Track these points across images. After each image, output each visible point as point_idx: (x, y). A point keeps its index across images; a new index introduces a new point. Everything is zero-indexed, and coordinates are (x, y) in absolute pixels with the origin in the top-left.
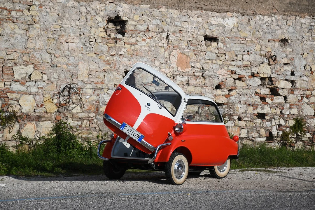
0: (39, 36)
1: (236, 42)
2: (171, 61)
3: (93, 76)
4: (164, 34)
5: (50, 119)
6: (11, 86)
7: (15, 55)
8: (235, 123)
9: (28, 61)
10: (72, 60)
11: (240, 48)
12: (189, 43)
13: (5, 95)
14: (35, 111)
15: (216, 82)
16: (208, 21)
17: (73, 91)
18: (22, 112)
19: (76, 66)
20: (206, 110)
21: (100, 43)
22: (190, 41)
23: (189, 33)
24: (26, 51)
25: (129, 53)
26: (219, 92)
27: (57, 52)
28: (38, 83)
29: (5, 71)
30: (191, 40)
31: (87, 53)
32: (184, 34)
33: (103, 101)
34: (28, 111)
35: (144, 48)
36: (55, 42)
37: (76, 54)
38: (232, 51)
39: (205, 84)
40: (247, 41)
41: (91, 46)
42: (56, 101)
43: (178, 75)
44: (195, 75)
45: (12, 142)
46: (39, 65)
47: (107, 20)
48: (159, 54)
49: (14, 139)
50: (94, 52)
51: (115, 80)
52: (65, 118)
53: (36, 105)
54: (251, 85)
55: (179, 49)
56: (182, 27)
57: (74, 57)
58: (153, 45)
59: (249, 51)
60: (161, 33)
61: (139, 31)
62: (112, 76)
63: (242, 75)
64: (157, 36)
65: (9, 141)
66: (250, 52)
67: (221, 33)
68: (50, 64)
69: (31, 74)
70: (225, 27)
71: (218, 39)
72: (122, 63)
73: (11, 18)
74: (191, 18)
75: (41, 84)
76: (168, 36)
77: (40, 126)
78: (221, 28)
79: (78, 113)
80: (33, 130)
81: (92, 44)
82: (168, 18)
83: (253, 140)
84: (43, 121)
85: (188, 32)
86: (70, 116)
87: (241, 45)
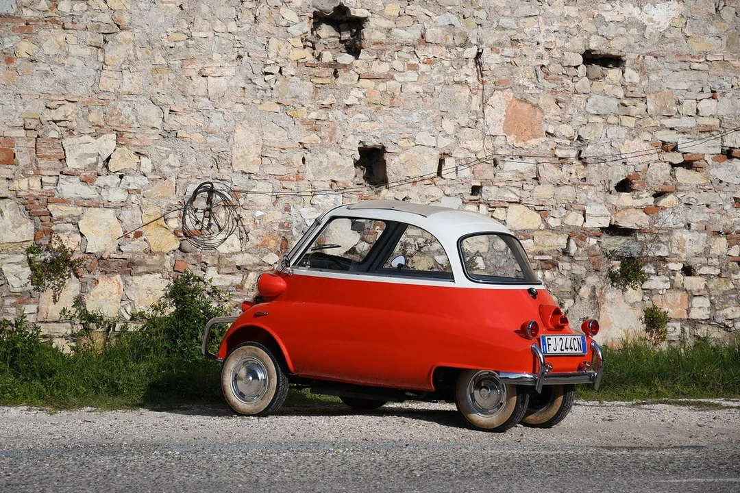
0: (130, 62)
1: (676, 67)
2: (489, 120)
3: (274, 161)
4: (468, 49)
5: (160, 269)
6: (58, 188)
7: (69, 109)
8: (672, 281)
9: (102, 123)
10: (217, 122)
11: (689, 84)
12: (539, 72)
13: (42, 210)
14: (120, 250)
15: (619, 173)
16: (596, 14)
17: (219, 198)
18: (88, 251)
19: (228, 135)
20: (591, 245)
21: (292, 76)
22: (542, 66)
23: (541, 46)
24: (96, 100)
25: (372, 101)
26: (625, 198)
27: (176, 102)
28: (128, 179)
29: (43, 149)
30: (546, 64)
31: (258, 102)
32: (524, 48)
33: (299, 223)
34: (102, 248)
35: (414, 88)
36: (172, 76)
37: (229, 104)
38: (666, 90)
39: (585, 178)
40: (709, 63)
41: (267, 86)
42: (174, 224)
43: (508, 156)
44: (556, 156)
45: (62, 324)
46: (130, 133)
47: (310, 18)
48: (455, 102)
49: (65, 317)
50: (275, 100)
51: (332, 171)
52: (199, 266)
53: (122, 234)
54: (721, 182)
55: (511, 88)
56: (521, 31)
57: (221, 112)
58: (439, 79)
59: (717, 90)
60: (461, 47)
61: (398, 45)
62: (325, 160)
63: (695, 154)
64: (449, 55)
65: (52, 324)
66: (719, 92)
67: (632, 43)
68: (161, 131)
69: (109, 158)
70: (645, 28)
71: (625, 61)
72: (351, 127)
73: (57, 19)
74: (546, 6)
75: (134, 181)
76: (479, 55)
77: (133, 286)
78: (634, 31)
79: (232, 254)
80: (116, 297)
81: (270, 80)
82: (480, 8)
83: (727, 327)
84: (140, 274)
85: (538, 44)
86: (213, 260)
87: (693, 76)
